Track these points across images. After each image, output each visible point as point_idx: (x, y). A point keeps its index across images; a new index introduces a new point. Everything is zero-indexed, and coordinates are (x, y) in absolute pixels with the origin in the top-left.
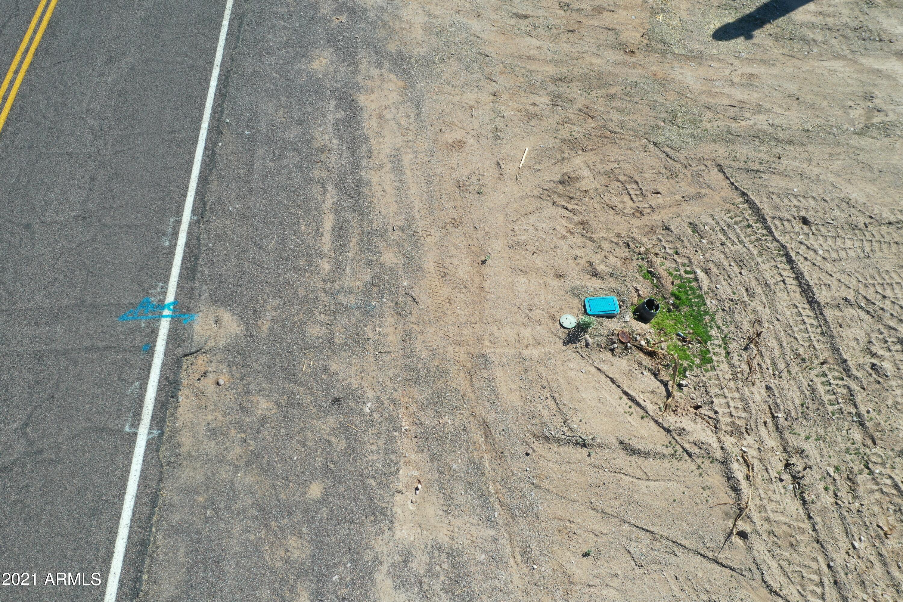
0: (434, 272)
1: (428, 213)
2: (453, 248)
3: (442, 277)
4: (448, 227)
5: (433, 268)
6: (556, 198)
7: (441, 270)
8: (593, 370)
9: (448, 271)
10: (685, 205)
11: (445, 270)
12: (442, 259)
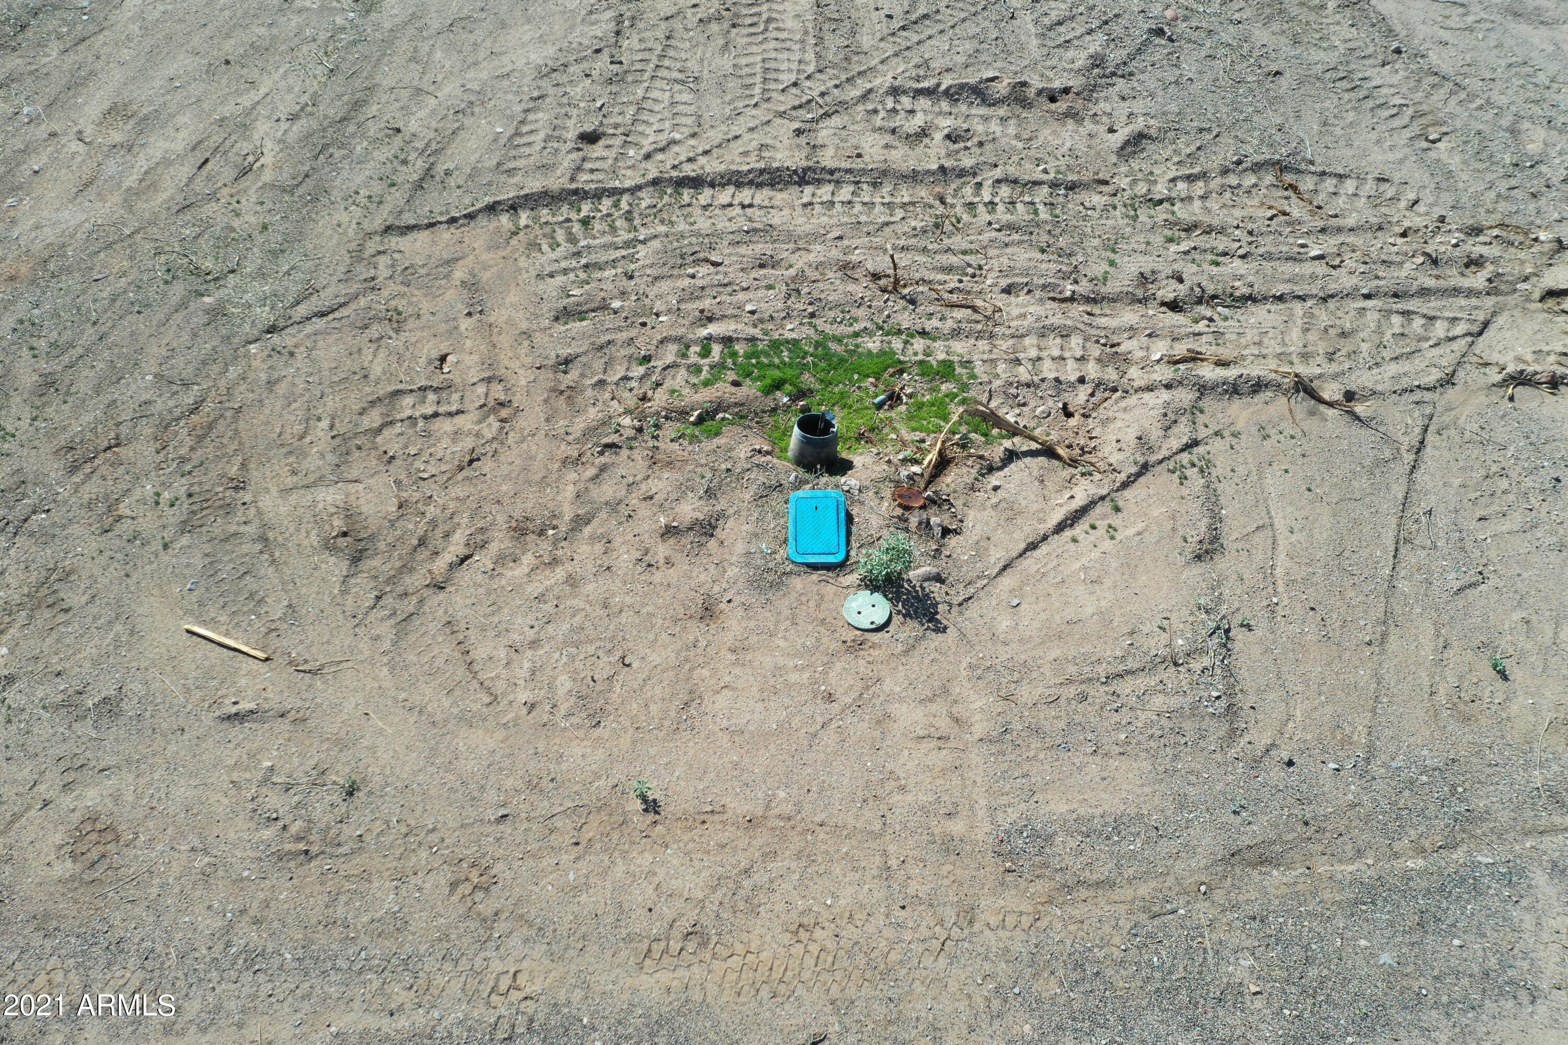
0: (681, 972)
1: (408, 979)
2: (584, 898)
3: (704, 944)
4: (486, 907)
5: (664, 977)
6: (416, 580)
7: (675, 946)
8: (1007, 581)
9: (684, 924)
10: (498, 316)
11: (677, 933)
12: (628, 939)
